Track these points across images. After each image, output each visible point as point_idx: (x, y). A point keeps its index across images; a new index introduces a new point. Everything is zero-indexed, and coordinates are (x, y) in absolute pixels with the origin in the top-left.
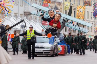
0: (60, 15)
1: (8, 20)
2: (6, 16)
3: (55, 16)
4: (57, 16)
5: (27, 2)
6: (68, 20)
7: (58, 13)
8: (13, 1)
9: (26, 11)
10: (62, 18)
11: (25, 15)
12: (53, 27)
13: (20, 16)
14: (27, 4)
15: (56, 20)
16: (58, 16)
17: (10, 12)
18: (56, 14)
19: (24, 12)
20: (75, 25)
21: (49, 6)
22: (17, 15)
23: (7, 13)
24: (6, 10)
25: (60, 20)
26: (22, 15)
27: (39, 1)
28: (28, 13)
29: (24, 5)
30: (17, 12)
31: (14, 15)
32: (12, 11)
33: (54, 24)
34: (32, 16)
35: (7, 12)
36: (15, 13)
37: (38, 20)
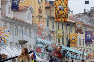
0: (61, 47)
1: (4, 49)
2: (2, 45)
3: (57, 48)
4: (58, 48)
5: (22, 31)
6: (67, 50)
7: (59, 45)
8: (9, 31)
9: (21, 40)
10: (62, 49)
11: (20, 44)
12: (55, 57)
13: (15, 44)
14: (22, 33)
15: (58, 51)
16: (60, 48)
17: (5, 41)
18: (58, 46)
19: (19, 41)
20: (73, 55)
21: (42, 34)
22: (13, 44)
23: (2, 43)
24: (1, 39)
25: (61, 51)
26: (17, 43)
27: (33, 30)
28: (23, 42)
29: (18, 34)
30: (12, 41)
31: (10, 44)
32: (8, 40)
33: (56, 54)
34: (26, 45)
35: (3, 41)
36: (10, 42)
37: (32, 48)
